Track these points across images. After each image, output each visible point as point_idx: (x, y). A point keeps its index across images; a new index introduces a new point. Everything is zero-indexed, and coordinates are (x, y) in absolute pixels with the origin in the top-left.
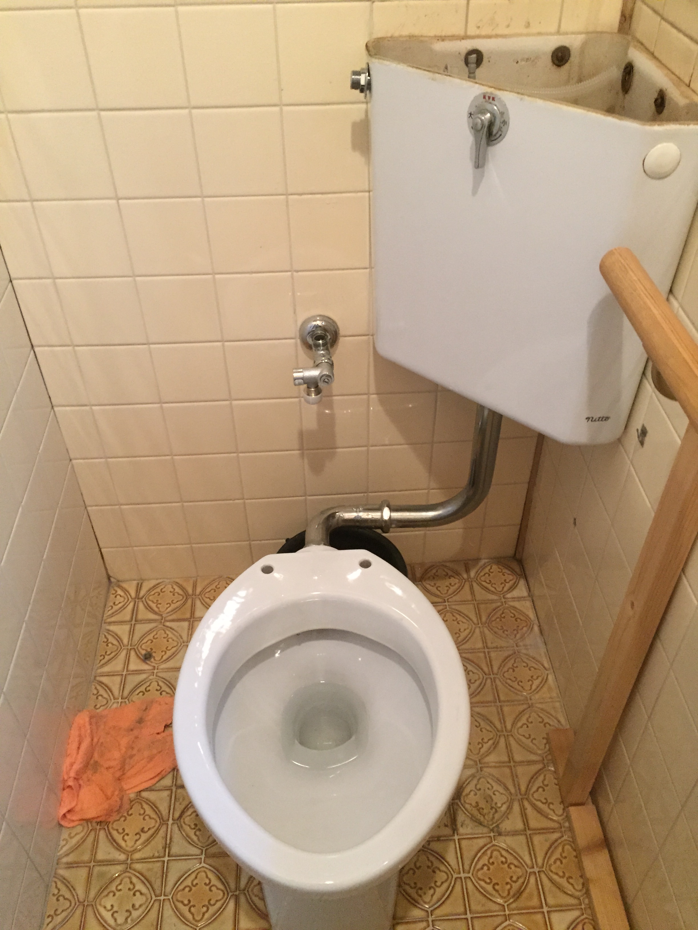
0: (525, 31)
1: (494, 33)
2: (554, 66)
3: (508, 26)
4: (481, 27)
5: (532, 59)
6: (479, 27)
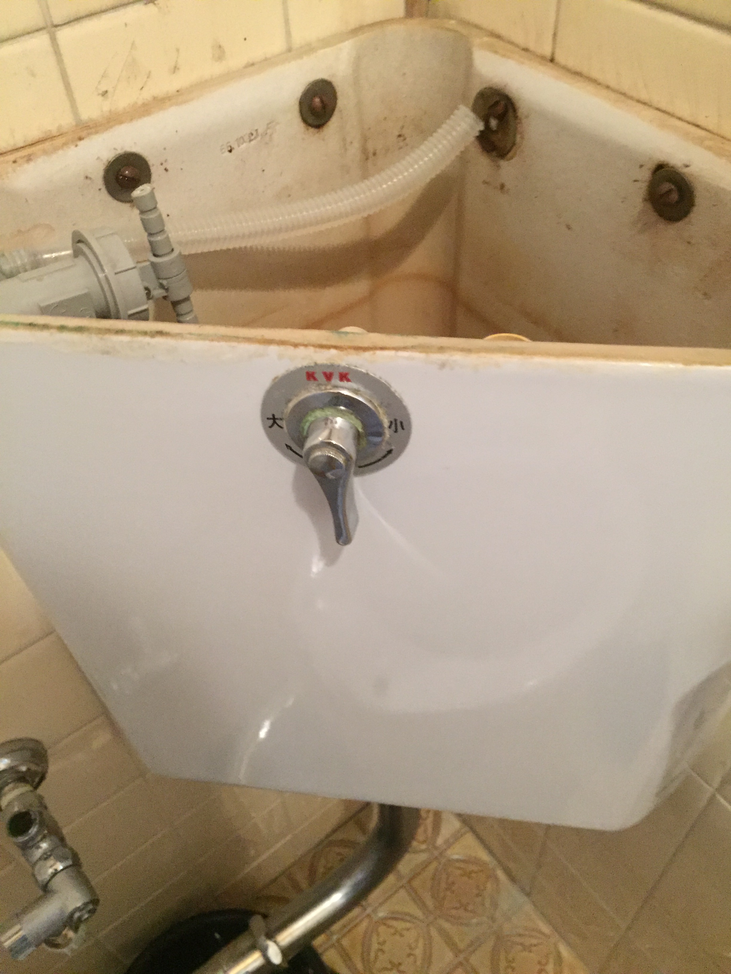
0: (218, 69)
1: (147, 95)
2: (310, 128)
3: (175, 69)
4: (110, 90)
5: (260, 131)
6: (105, 93)
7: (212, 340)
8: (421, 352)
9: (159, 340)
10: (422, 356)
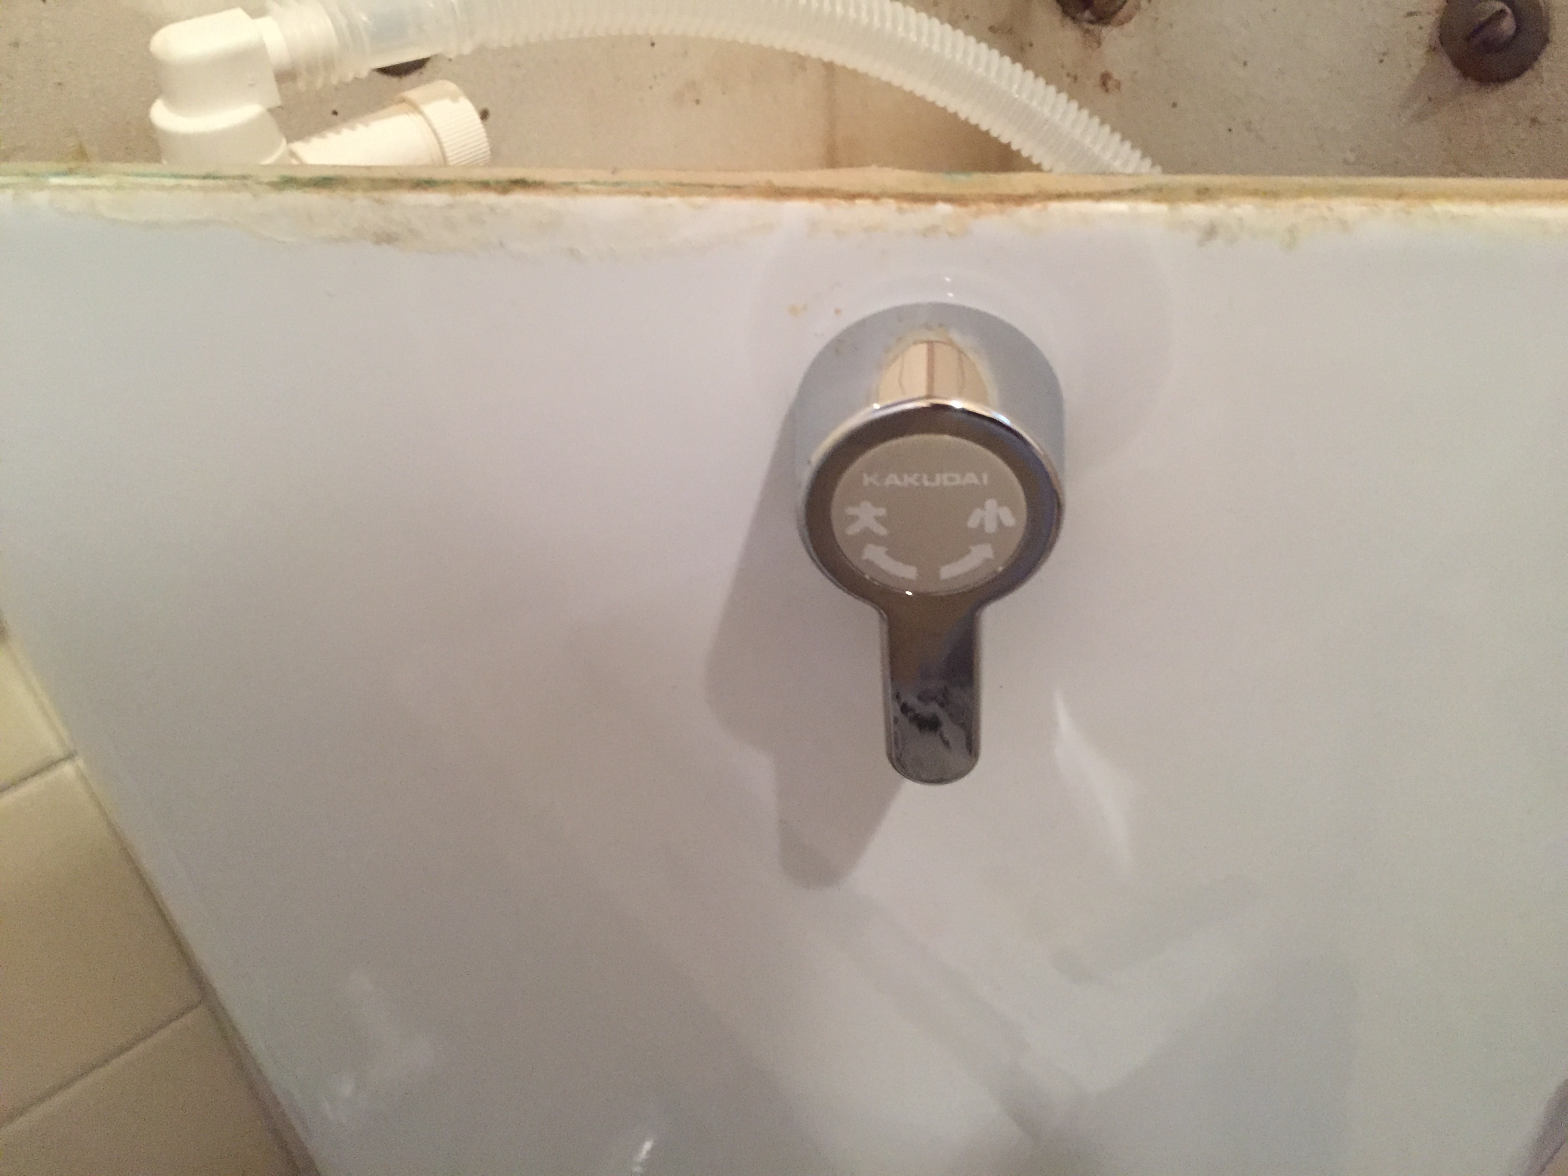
7: (649, 194)
8: (1156, 200)
9: (518, 197)
10: (1162, 208)
